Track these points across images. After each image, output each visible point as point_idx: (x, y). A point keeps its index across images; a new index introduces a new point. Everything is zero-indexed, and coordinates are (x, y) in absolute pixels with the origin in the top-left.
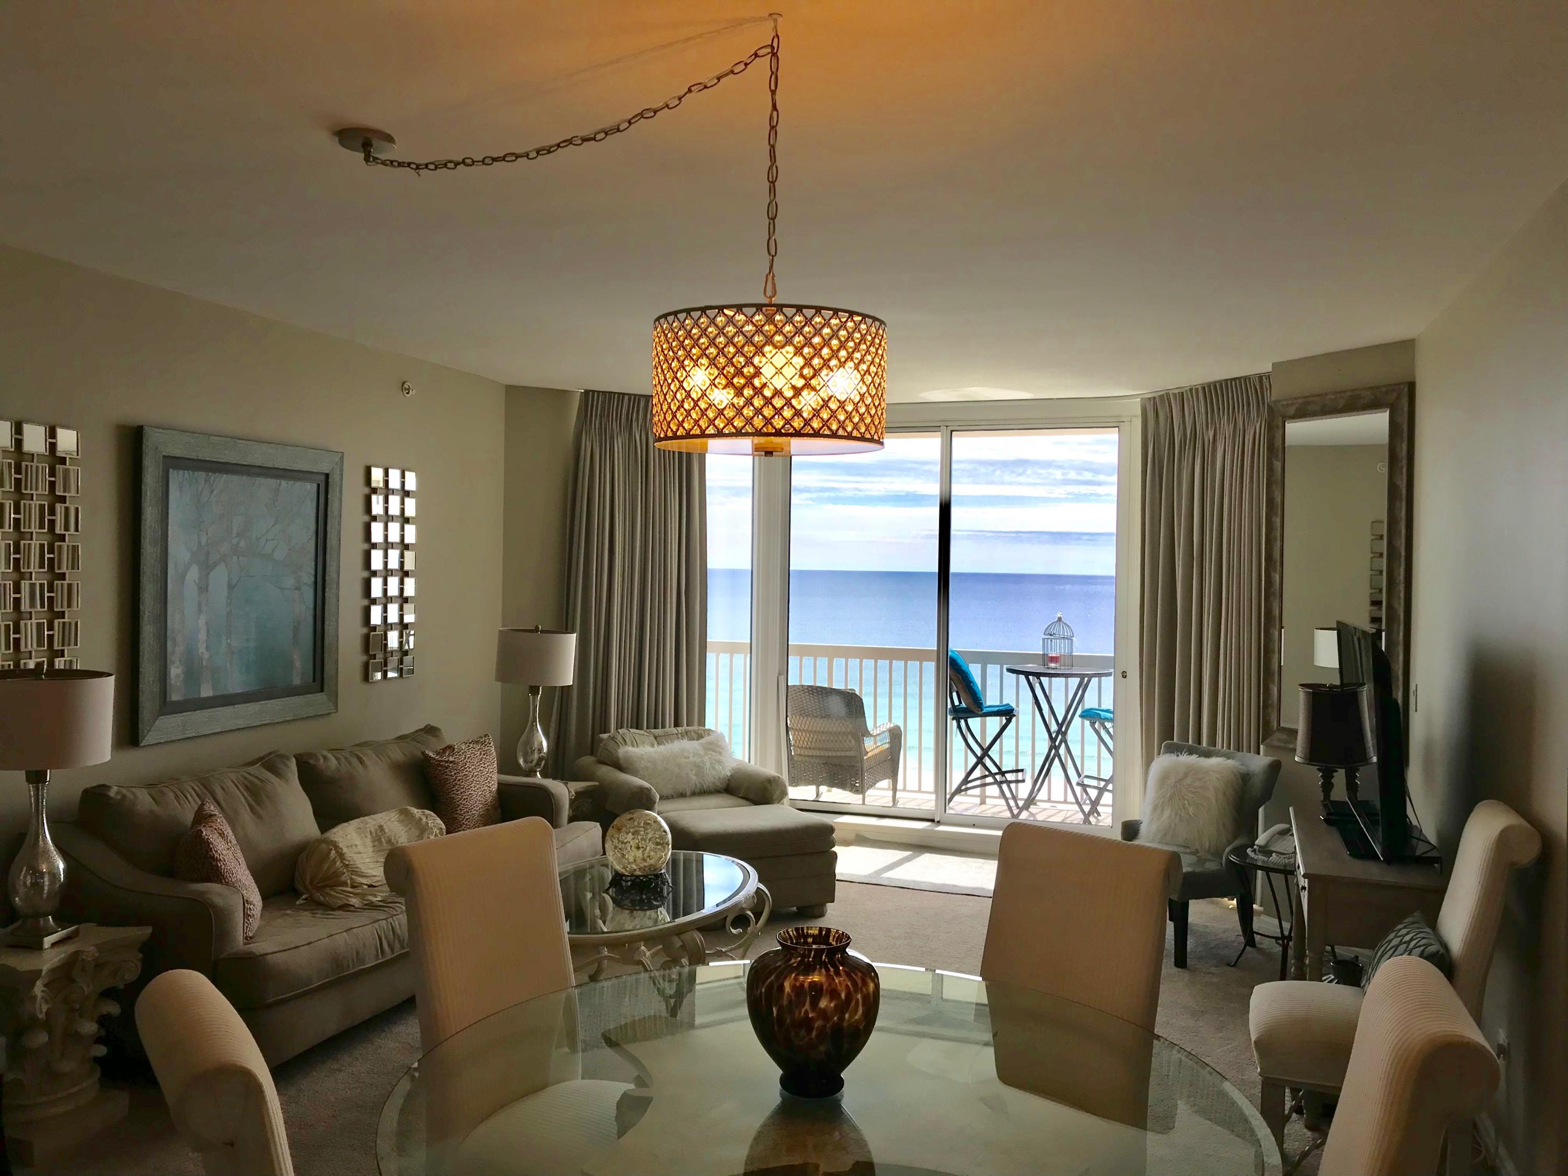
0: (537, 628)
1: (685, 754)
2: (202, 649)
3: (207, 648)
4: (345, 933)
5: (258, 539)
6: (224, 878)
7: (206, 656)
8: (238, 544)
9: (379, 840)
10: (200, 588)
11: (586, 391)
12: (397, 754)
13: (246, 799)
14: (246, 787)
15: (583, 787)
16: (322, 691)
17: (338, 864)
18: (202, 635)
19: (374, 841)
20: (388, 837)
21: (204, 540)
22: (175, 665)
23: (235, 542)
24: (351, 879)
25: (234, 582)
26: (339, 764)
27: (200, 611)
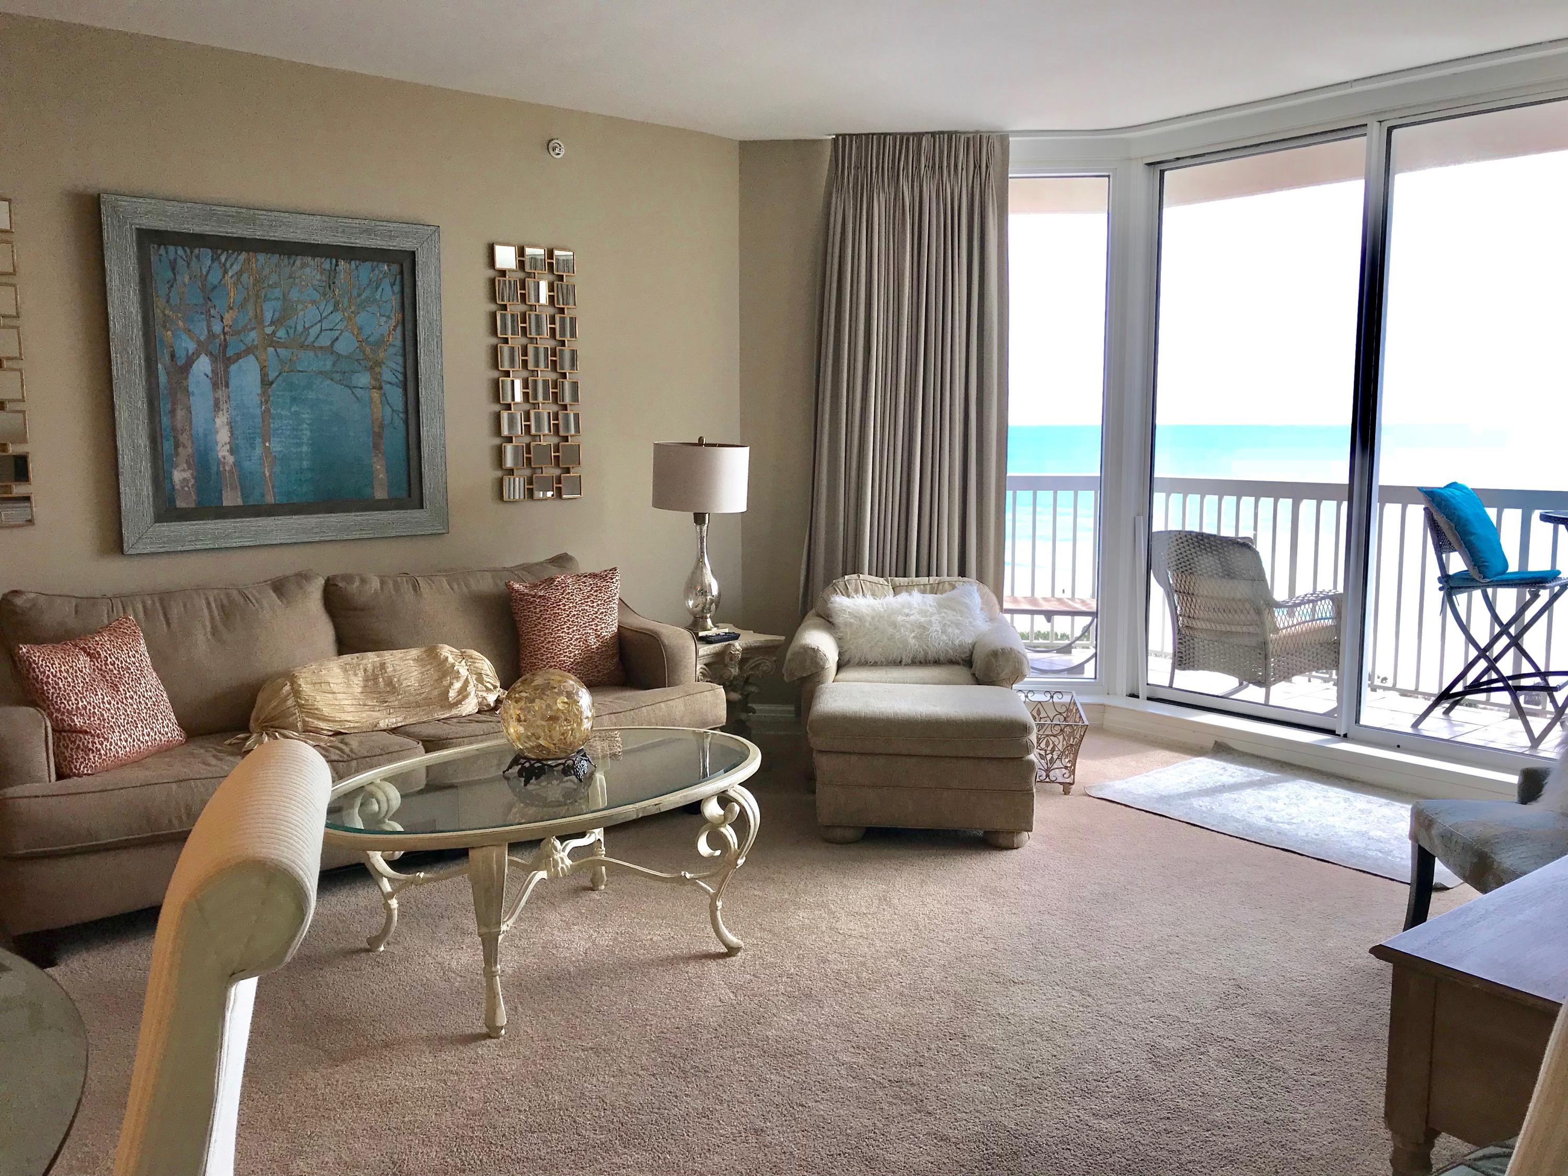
0: (701, 439)
1: (907, 611)
2: (223, 452)
3: (232, 451)
4: (174, 786)
5: (306, 329)
6: (52, 704)
7: (231, 459)
8: (274, 333)
9: (375, 679)
10: (215, 386)
11: (837, 136)
12: (485, 585)
13: (212, 618)
14: (222, 606)
15: (761, 642)
16: (422, 507)
17: (290, 702)
18: (223, 436)
19: (366, 680)
20: (389, 677)
21: (217, 328)
22: (180, 468)
23: (269, 330)
24: (304, 721)
25: (272, 375)
26: (382, 589)
27: (217, 407)
